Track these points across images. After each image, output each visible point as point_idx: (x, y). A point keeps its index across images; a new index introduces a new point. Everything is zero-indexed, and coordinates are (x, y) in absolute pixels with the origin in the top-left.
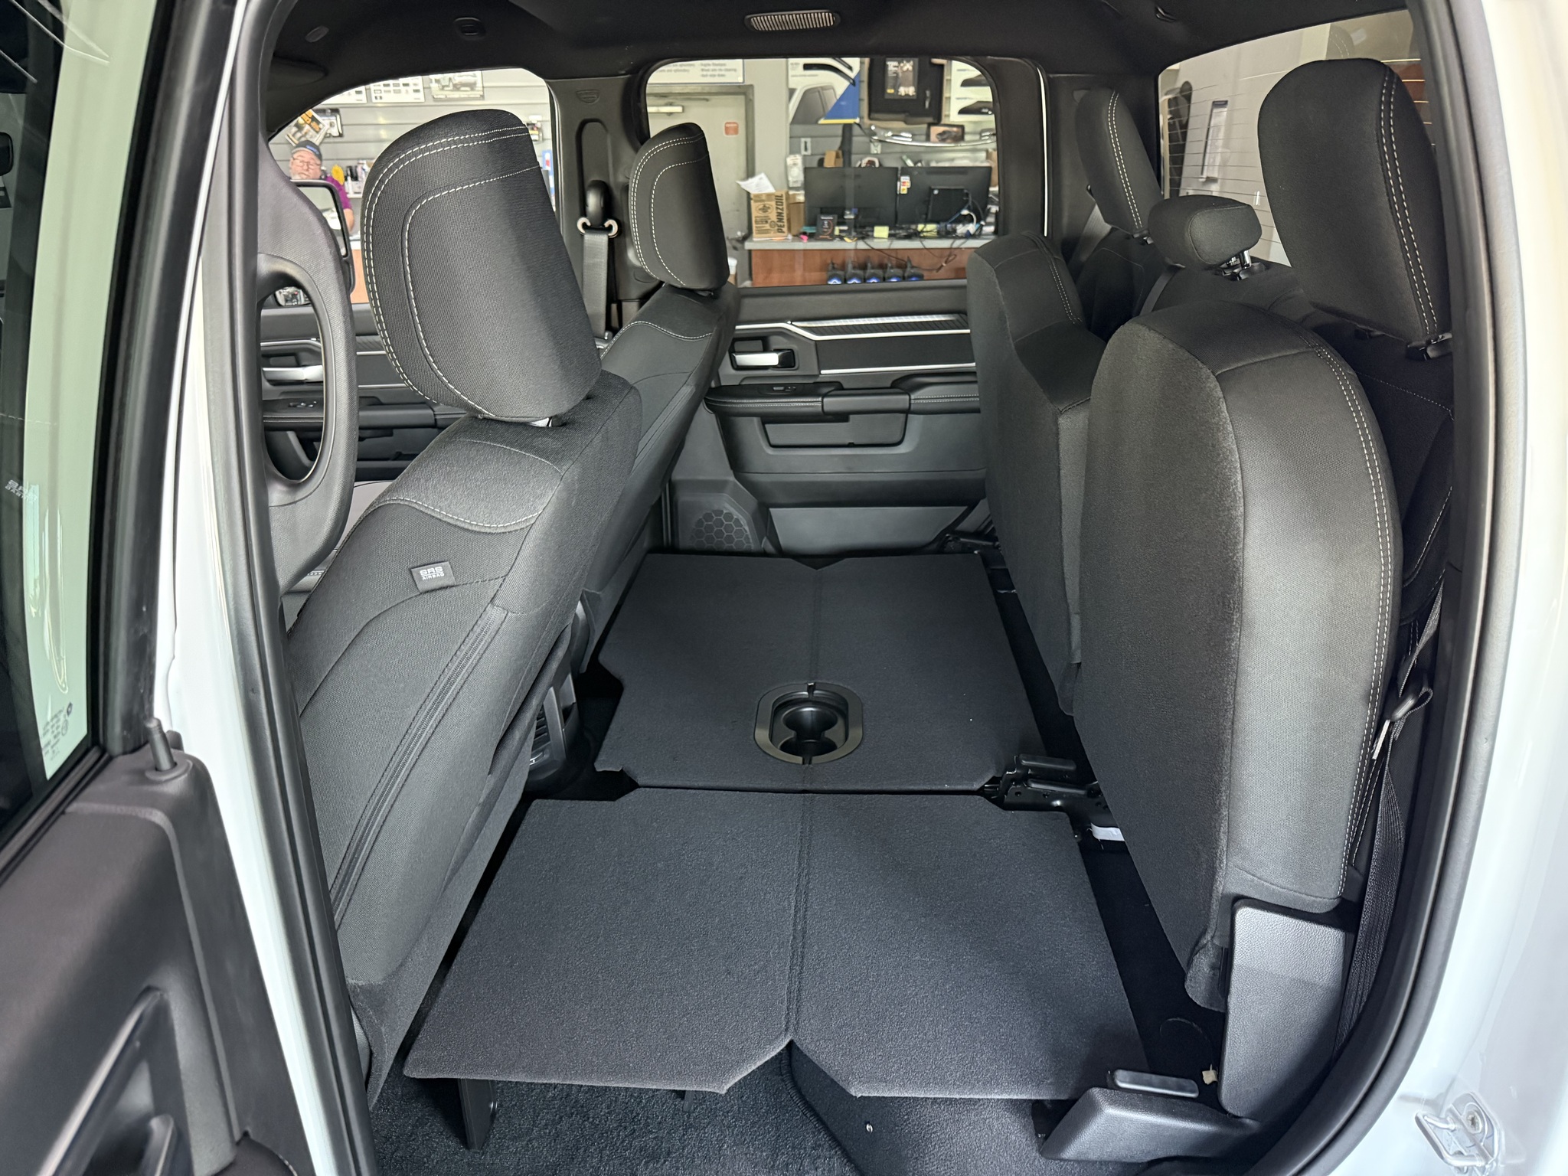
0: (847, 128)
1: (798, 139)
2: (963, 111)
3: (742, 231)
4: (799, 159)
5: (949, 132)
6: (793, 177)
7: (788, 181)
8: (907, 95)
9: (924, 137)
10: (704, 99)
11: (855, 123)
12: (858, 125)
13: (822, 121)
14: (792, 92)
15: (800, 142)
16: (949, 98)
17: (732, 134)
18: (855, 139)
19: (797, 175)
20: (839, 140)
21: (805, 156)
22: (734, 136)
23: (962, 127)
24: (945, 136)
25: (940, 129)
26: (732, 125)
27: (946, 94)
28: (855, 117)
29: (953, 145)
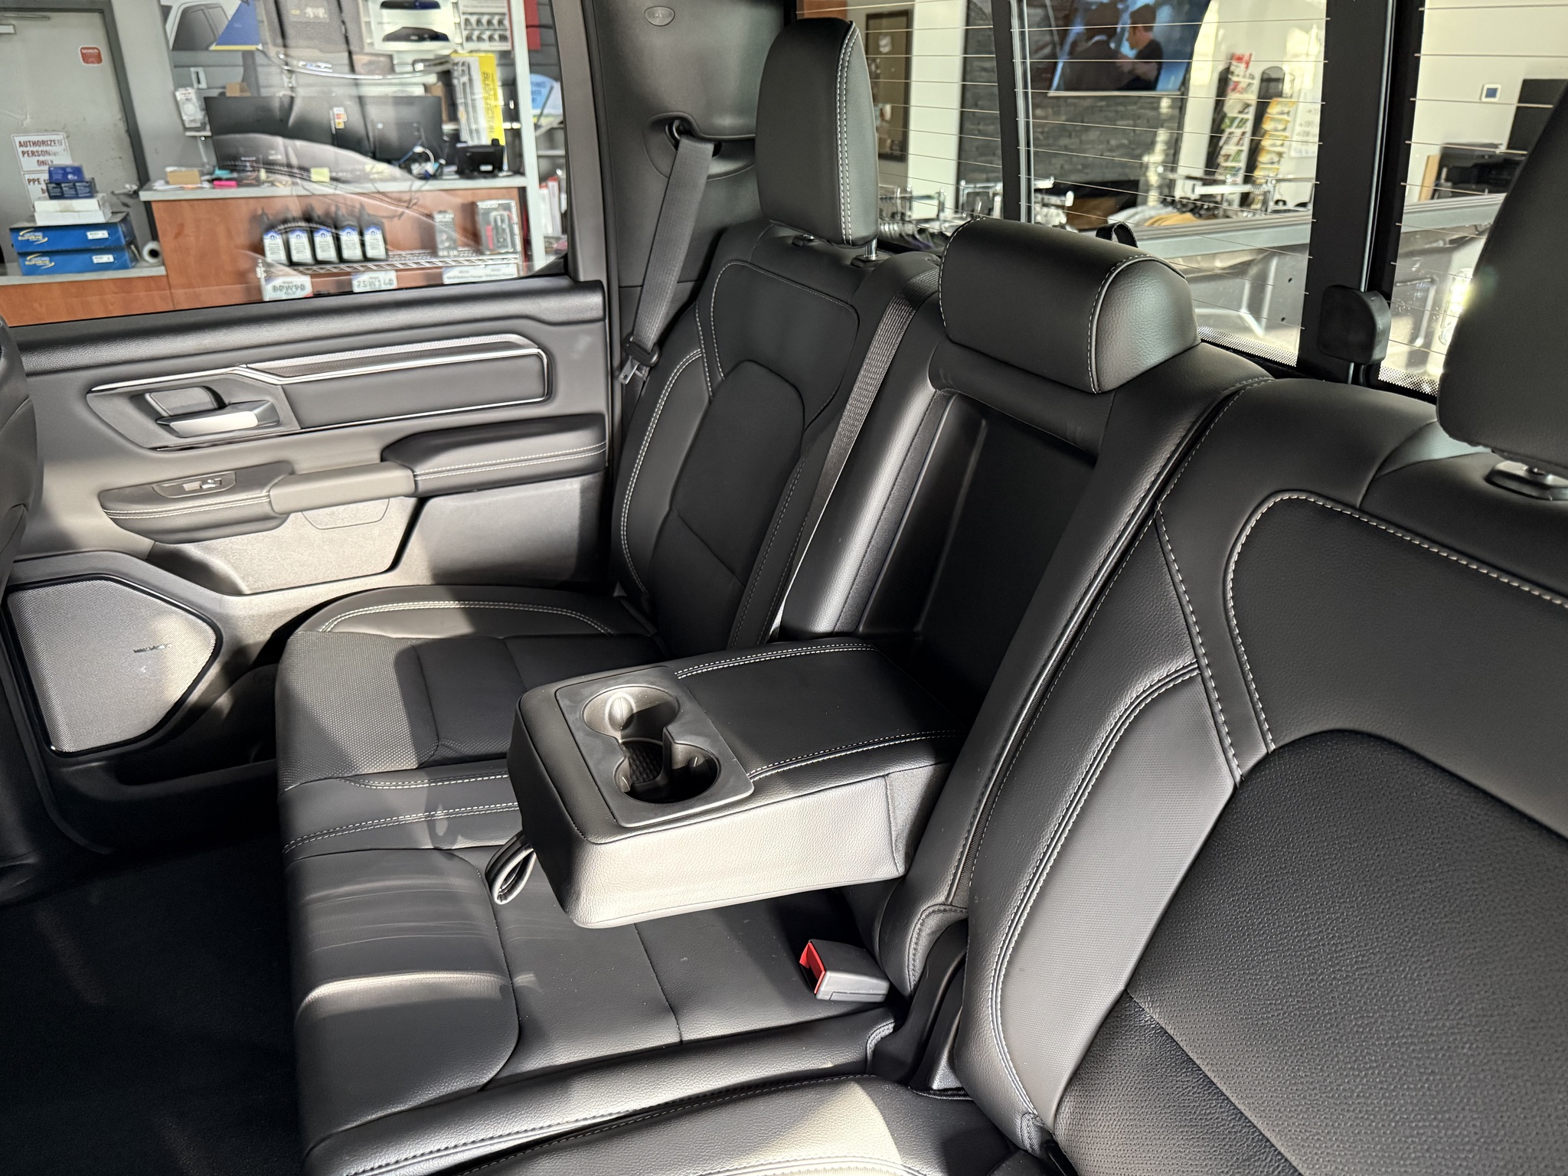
0: (248, 56)
1: (186, 69)
2: (391, 37)
3: (130, 183)
4: (191, 93)
5: (378, 62)
6: (189, 116)
7: (183, 121)
8: (316, 17)
9: (347, 68)
10: (45, 17)
11: (258, 50)
12: (263, 52)
13: (213, 47)
14: (166, 11)
15: (190, 71)
16: (368, 24)
17: (93, 62)
18: (259, 69)
19: (193, 112)
20: (241, 70)
21: (199, 89)
22: (96, 65)
23: (391, 57)
24: (373, 67)
25: (366, 59)
26: (91, 51)
27: (364, 19)
28: (257, 44)
29: (381, 77)
